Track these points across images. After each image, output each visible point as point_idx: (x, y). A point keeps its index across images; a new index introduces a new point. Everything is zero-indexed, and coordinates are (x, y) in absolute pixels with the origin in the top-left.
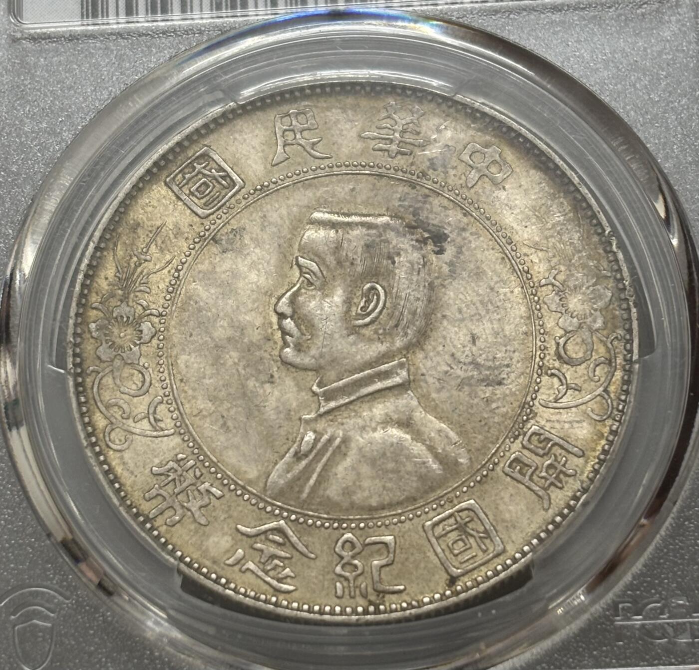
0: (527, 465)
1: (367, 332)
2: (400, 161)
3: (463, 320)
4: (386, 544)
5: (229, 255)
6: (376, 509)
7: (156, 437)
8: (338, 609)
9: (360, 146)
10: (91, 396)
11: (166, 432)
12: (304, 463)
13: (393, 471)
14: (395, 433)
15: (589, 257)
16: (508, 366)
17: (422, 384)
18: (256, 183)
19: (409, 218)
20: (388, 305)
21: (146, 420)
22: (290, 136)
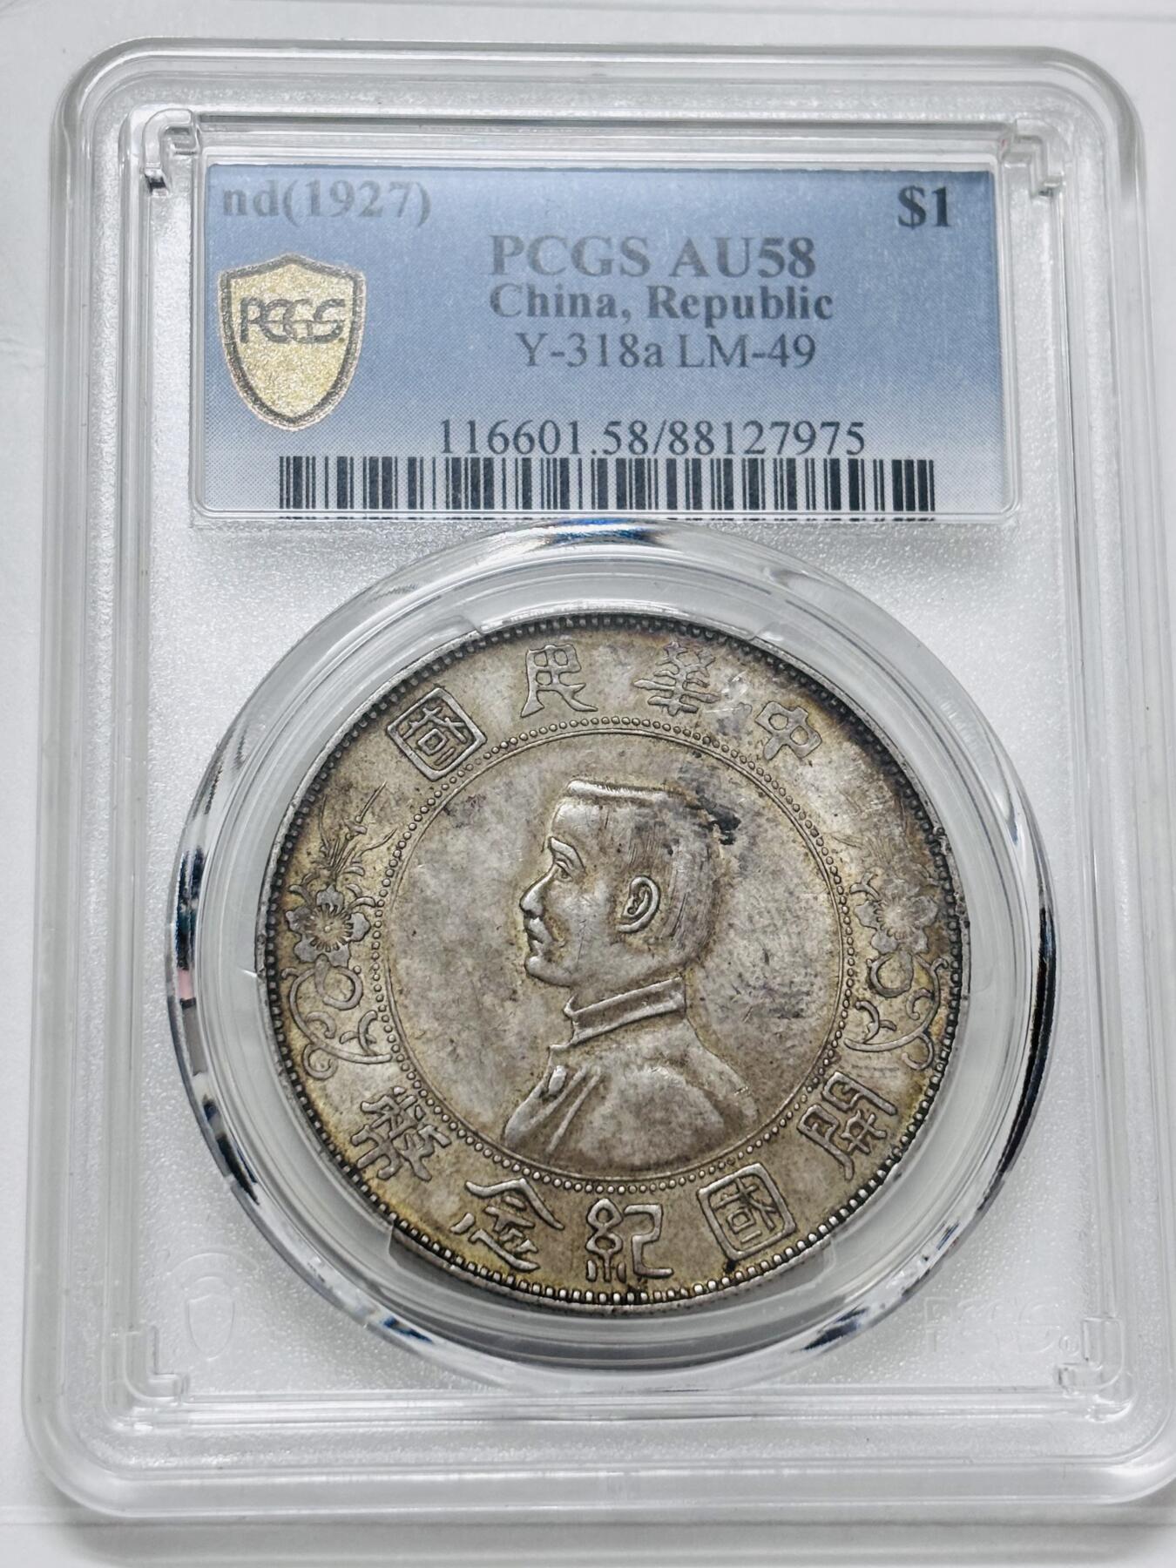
0: (827, 1123)
1: (636, 941)
2: (684, 720)
3: (754, 931)
4: (651, 1216)
5: (465, 831)
6: (640, 1169)
7: (368, 1064)
8: (589, 1295)
9: (632, 698)
10: (286, 1006)
11: (380, 1058)
12: (552, 1106)
13: (662, 1122)
14: (665, 1072)
15: (913, 859)
16: (808, 994)
17: (702, 1011)
18: (501, 736)
19: (691, 796)
20: (662, 907)
21: (355, 1042)
22: (545, 679)
